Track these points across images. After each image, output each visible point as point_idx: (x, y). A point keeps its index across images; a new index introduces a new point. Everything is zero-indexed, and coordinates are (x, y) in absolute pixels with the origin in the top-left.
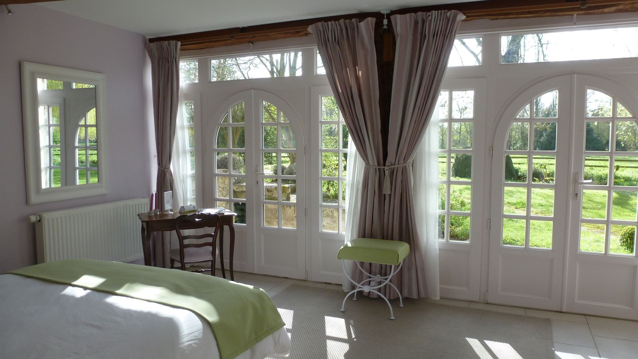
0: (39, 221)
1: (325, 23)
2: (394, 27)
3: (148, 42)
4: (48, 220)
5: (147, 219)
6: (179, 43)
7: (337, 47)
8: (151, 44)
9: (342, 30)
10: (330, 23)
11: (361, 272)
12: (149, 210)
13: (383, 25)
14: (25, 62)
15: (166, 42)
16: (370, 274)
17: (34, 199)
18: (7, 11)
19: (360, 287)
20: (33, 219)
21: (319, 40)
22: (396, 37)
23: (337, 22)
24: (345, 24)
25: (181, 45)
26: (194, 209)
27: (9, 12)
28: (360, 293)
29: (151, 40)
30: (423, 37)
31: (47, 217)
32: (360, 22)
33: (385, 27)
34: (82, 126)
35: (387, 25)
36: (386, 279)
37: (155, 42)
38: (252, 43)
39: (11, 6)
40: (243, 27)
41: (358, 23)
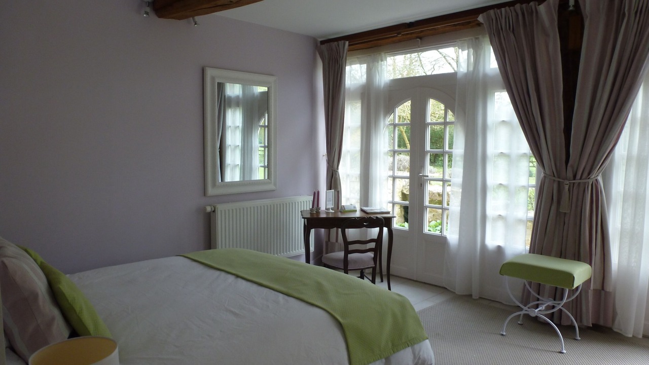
0: (214, 211)
1: (498, 11)
2: (582, 7)
3: (319, 44)
4: (221, 211)
5: (308, 216)
6: (347, 43)
7: (512, 36)
8: (322, 46)
9: (517, 15)
10: (503, 9)
11: (529, 292)
12: (311, 207)
13: (569, 7)
14: (207, 68)
15: (336, 43)
16: (539, 295)
17: (211, 191)
18: (194, 23)
19: (526, 310)
20: (209, 209)
21: (491, 28)
22: (585, 19)
23: (512, 8)
24: (522, 9)
25: (349, 45)
26: (355, 209)
27: (196, 24)
28: (527, 316)
29: (323, 42)
30: (621, 16)
31: (220, 208)
32: (539, 5)
33: (571, 8)
34: (262, 126)
35: (573, 6)
36: (559, 304)
37: (326, 44)
38: (421, 38)
39: (197, 18)
40: (410, 23)
41: (537, 7)
